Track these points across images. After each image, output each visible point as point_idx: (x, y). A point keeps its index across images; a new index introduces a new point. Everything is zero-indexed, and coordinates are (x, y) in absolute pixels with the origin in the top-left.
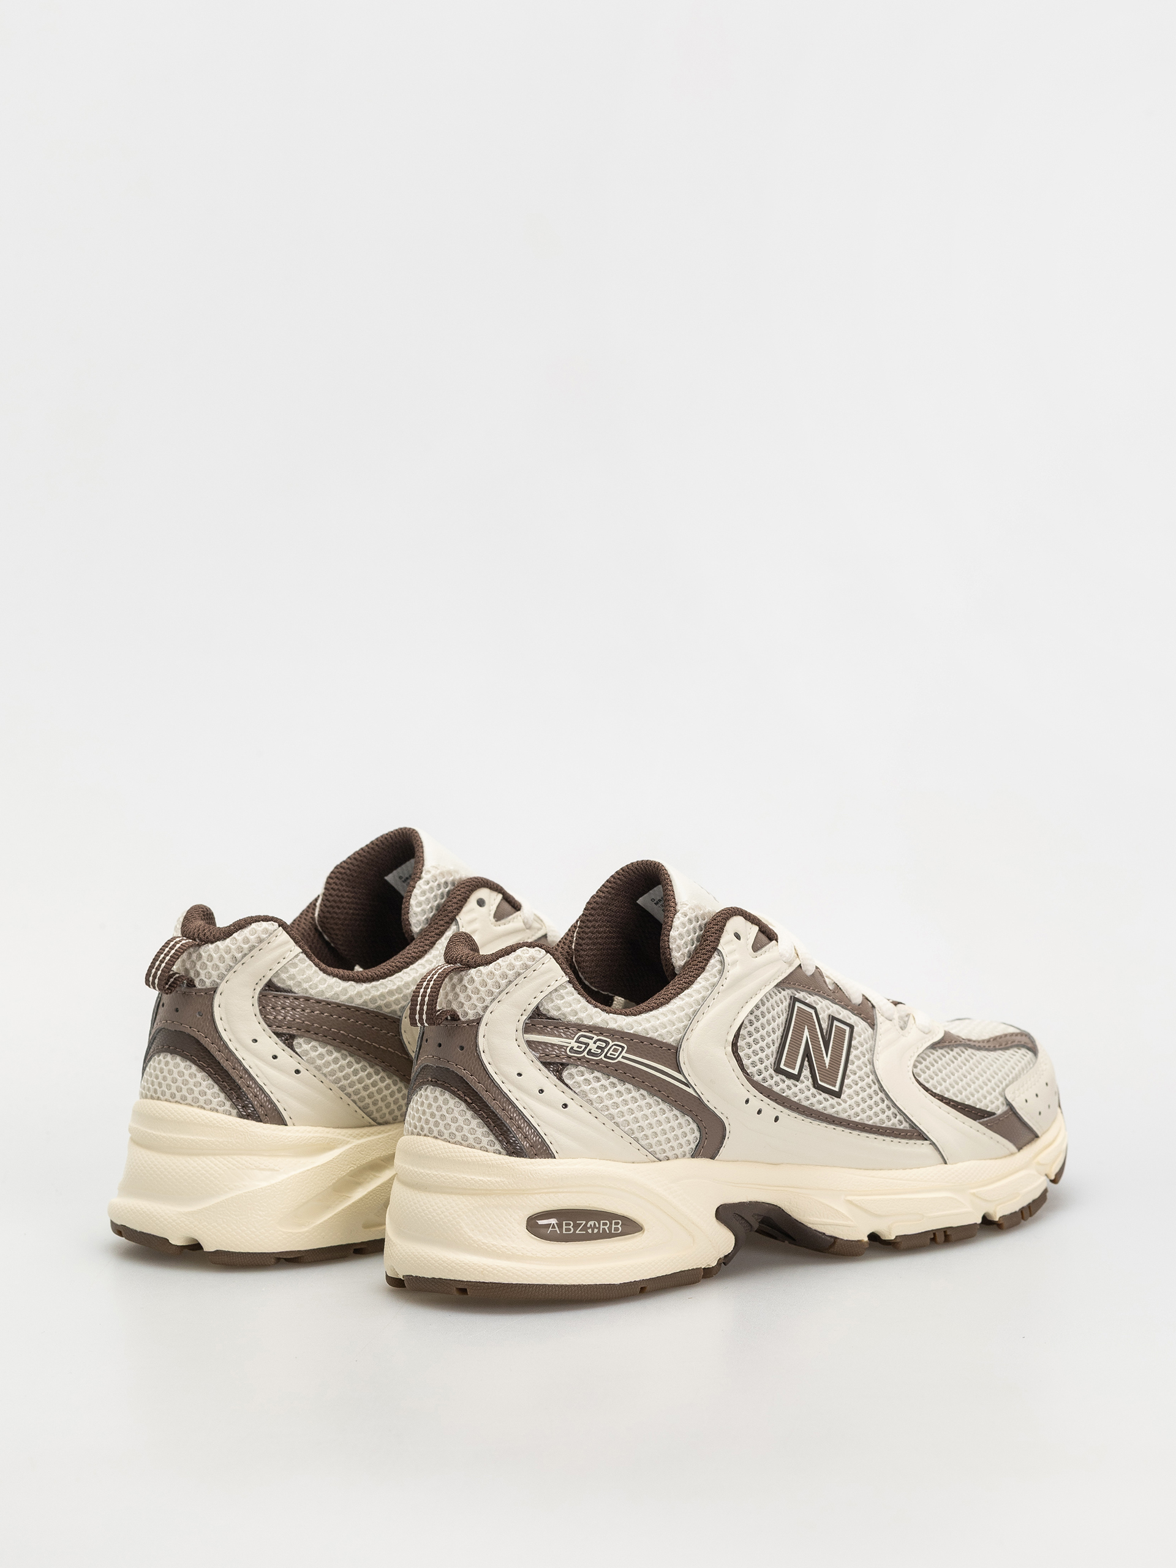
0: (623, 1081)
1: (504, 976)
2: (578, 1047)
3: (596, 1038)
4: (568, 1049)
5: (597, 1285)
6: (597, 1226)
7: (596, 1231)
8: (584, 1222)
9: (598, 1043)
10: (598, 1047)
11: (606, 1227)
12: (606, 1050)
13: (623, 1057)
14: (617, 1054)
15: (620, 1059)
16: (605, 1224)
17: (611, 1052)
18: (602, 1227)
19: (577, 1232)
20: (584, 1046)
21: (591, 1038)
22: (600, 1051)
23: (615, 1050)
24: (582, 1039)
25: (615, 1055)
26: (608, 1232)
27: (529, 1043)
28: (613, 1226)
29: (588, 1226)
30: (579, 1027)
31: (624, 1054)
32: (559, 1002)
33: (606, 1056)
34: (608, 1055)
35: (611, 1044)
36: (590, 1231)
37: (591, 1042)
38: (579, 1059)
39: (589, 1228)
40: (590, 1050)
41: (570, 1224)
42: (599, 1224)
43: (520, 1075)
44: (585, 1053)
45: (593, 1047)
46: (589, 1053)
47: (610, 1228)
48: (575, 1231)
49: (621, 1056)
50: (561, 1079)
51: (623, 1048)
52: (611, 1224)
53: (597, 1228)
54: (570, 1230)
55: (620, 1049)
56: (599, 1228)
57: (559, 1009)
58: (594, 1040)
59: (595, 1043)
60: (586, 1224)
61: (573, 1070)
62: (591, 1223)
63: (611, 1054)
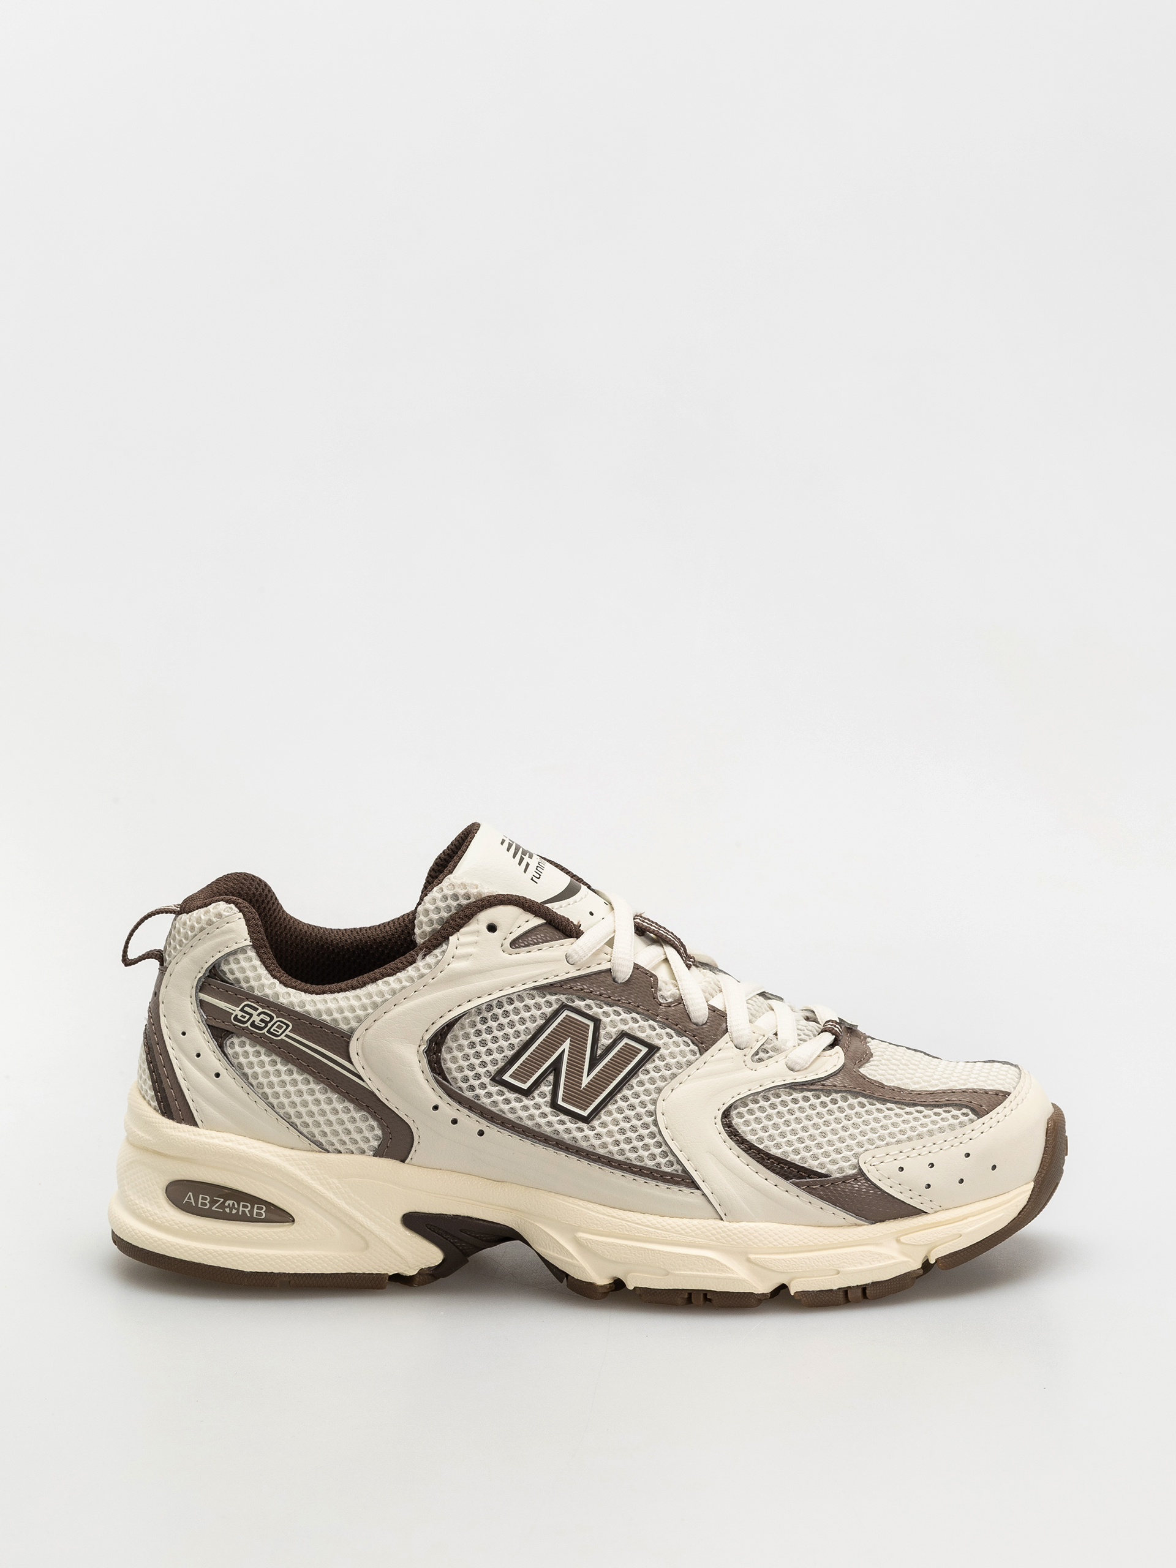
0: (285, 1060)
2: (242, 1016)
3: (261, 1010)
4: (233, 1016)
6: (236, 1206)
7: (234, 1211)
8: (222, 1200)
9: (262, 1016)
10: (262, 1020)
11: (247, 1210)
12: (270, 1025)
13: (287, 1036)
14: (281, 1031)
15: (283, 1037)
16: (244, 1206)
17: (274, 1027)
18: (241, 1209)
19: (213, 1208)
20: (248, 1016)
21: (256, 1009)
22: (263, 1025)
23: (280, 1027)
24: (246, 1009)
25: (278, 1032)
26: (249, 1215)
27: (202, 1004)
28: (255, 1210)
29: (226, 1204)
31: (287, 1032)
32: (234, 966)
33: (269, 1031)
34: (272, 1030)
35: (276, 1019)
36: (227, 1210)
37: (255, 1013)
38: (243, 1029)
39: (227, 1207)
40: (254, 1021)
41: (206, 1199)
42: (239, 1206)
43: (184, 1034)
44: (248, 1024)
45: (256, 1019)
46: (253, 1024)
47: (251, 1212)
48: (211, 1206)
49: (284, 1034)
50: (221, 1047)
51: (288, 1026)
52: (252, 1208)
53: (235, 1209)
54: (206, 1205)
55: (285, 1027)
56: (238, 1209)
57: (233, 973)
58: (258, 1012)
59: (259, 1015)
60: (224, 1203)
61: (236, 1040)
62: (231, 1202)
63: (274, 1030)
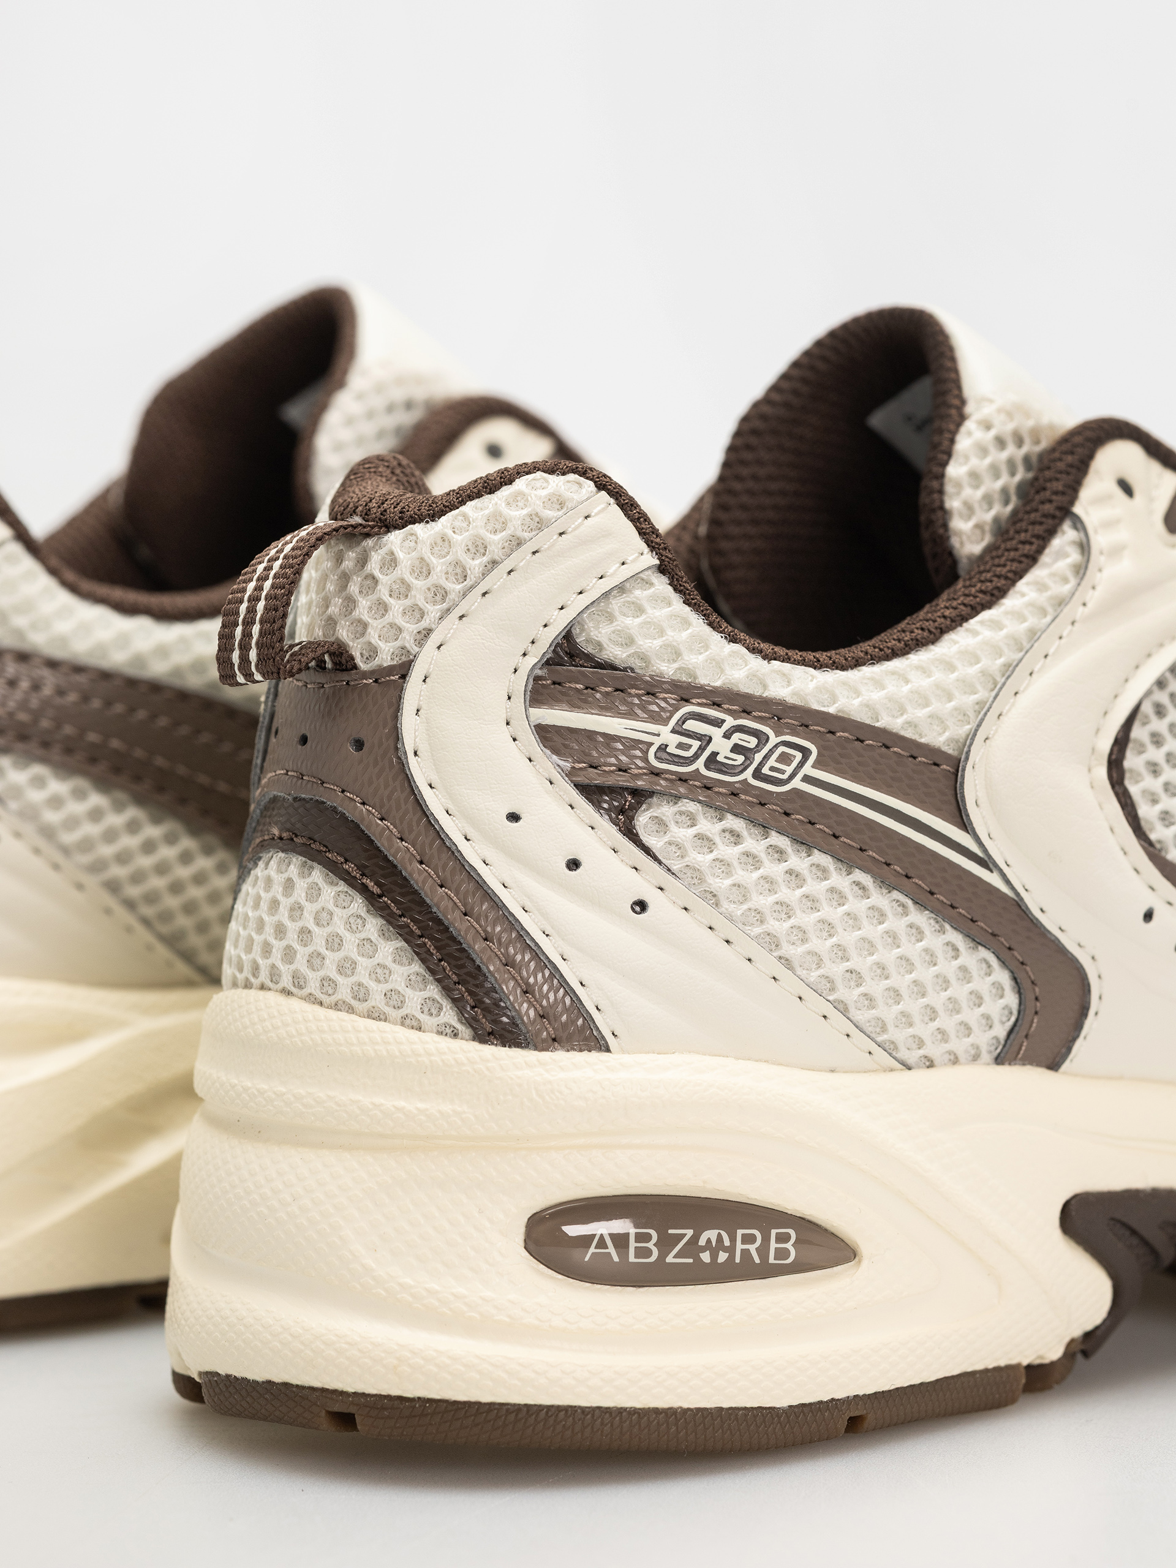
0: (805, 843)
1: (479, 547)
2: (680, 746)
3: (730, 722)
4: (652, 750)
5: (721, 1409)
6: (727, 1243)
7: (723, 1257)
8: (690, 1233)
9: (737, 738)
10: (737, 749)
11: (752, 1248)
12: (758, 757)
13: (807, 779)
14: (789, 770)
15: (797, 783)
16: (749, 1239)
17: (772, 762)
18: (739, 1246)
19: (670, 1259)
20: (696, 744)
21: (718, 723)
22: (740, 759)
23: (785, 759)
24: (692, 725)
25: (783, 772)
26: (757, 1260)
27: (546, 734)
28: (773, 1245)
29: (702, 1242)
30: (685, 692)
31: (808, 769)
32: (631, 623)
33: (757, 774)
34: (765, 770)
35: (774, 740)
36: (706, 1257)
37: (716, 733)
38: (683, 779)
39: (703, 1249)
40: (715, 754)
41: (647, 1238)
42: (733, 1240)
43: (514, 817)
44: (700, 764)
45: (721, 746)
46: (712, 761)
47: (763, 1251)
48: (663, 1255)
49: (800, 776)
50: (630, 833)
51: (806, 753)
52: (766, 1239)
53: (725, 1249)
54: (649, 1253)
55: (799, 756)
56: (731, 1250)
57: (630, 641)
58: (726, 727)
59: (727, 736)
60: (695, 1238)
61: (665, 810)
62: (711, 1234)
63: (772, 769)
